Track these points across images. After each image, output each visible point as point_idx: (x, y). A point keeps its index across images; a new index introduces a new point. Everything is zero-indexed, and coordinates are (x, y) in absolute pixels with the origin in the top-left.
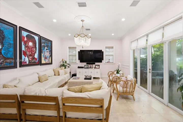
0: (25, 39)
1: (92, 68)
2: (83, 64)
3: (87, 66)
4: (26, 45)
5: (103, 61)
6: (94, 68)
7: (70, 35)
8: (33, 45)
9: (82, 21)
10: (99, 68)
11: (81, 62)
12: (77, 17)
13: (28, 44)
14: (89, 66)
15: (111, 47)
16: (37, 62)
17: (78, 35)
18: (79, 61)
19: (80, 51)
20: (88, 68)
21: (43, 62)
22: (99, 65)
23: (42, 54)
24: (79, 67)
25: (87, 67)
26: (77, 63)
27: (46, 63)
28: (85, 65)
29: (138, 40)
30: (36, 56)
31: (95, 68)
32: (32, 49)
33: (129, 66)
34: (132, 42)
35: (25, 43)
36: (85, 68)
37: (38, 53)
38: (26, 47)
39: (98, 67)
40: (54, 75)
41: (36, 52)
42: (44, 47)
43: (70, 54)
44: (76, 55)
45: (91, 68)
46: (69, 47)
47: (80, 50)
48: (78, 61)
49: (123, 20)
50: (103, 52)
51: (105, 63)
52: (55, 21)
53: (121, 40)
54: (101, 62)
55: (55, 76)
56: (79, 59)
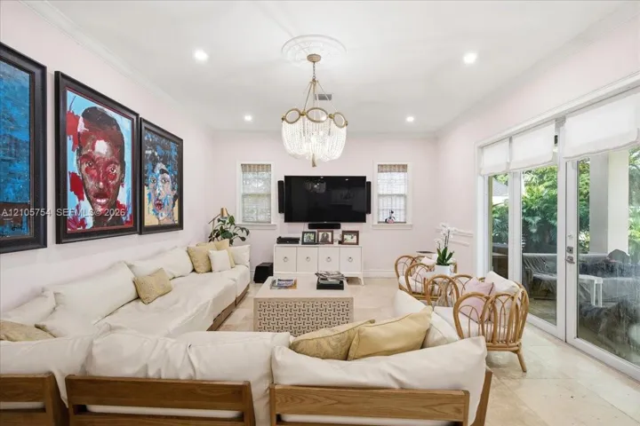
0: (81, 127)
1: (332, 243)
2: (298, 229)
3: (312, 236)
4: (84, 153)
5: (368, 216)
6: (336, 244)
7: (248, 118)
8: (113, 154)
9: (313, 58)
10: (357, 243)
11: (288, 219)
12: (293, 43)
13: (93, 149)
14: (321, 234)
15: (399, 166)
16: (127, 222)
17: (301, 115)
18: (283, 215)
19: (283, 179)
20: (315, 242)
21: (150, 219)
22: (357, 233)
23: (146, 191)
24: (281, 241)
25: (312, 238)
26: (272, 223)
27: (162, 224)
28: (304, 233)
29: (515, 140)
30: (124, 196)
31: (340, 243)
32: (109, 168)
33: (471, 237)
34: (482, 148)
35: (80, 141)
36: (303, 243)
37: (130, 186)
38: (83, 158)
39: (354, 240)
40: (191, 269)
41: (121, 182)
42: (155, 161)
43: (247, 192)
44: (269, 195)
45: (325, 241)
46: (243, 166)
47: (286, 177)
48: (278, 218)
49: (470, 58)
50: (370, 183)
51: (376, 223)
53: (434, 139)
54: (364, 220)
55: (194, 274)
56: (281, 211)
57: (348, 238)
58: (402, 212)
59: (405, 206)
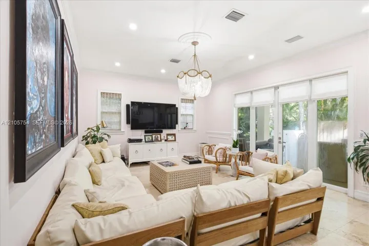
1: (161, 141)
2: (140, 134)
3: (150, 138)
5: (177, 126)
6: (163, 141)
9: (195, 43)
10: (175, 140)
11: (132, 128)
14: (154, 136)
15: (190, 100)
18: (129, 126)
19: (130, 104)
22: (174, 135)
24: (131, 141)
25: (151, 139)
26: (122, 130)
28: (145, 136)
31: (166, 140)
33: (230, 135)
34: (236, 95)
36: (146, 142)
39: (173, 139)
43: (104, 111)
44: (120, 113)
45: (157, 140)
46: (102, 94)
47: (132, 102)
48: (126, 128)
49: (251, 57)
50: (177, 108)
51: (180, 129)
52: (133, 27)
54: (175, 128)
56: (128, 122)
57: (170, 138)
58: (191, 124)
59: (193, 120)
